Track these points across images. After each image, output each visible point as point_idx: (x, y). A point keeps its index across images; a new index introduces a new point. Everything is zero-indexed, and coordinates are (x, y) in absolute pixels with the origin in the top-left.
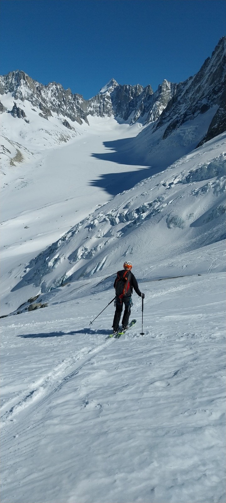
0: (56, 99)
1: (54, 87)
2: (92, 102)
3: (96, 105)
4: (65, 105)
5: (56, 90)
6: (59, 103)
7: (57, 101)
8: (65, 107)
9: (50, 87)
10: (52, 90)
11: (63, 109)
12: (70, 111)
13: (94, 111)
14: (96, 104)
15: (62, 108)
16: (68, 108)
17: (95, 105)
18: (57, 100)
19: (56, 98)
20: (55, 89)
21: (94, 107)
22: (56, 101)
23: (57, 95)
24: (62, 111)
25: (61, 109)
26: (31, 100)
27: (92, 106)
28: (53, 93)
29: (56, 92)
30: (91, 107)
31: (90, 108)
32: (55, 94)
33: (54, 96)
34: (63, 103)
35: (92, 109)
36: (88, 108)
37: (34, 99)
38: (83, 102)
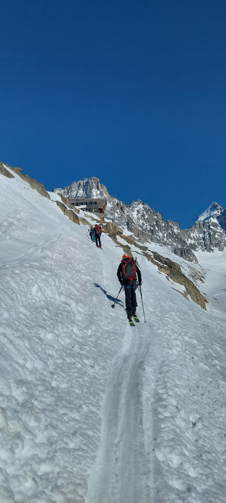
0: (145, 223)
1: (141, 207)
2: (191, 232)
3: (198, 236)
4: (161, 232)
5: (143, 211)
6: (152, 228)
7: (147, 225)
8: (161, 234)
9: (134, 207)
10: (138, 211)
11: (159, 237)
12: (169, 240)
13: (197, 244)
14: (197, 235)
15: (157, 236)
16: (165, 235)
17: (197, 236)
18: (147, 224)
19: (145, 221)
20: (143, 209)
21: (195, 239)
22: (146, 226)
23: (146, 217)
24: (157, 240)
26: (112, 217)
27: (192, 237)
28: (139, 215)
29: (145, 213)
30: (191, 239)
31: (189, 239)
32: (143, 216)
33: (142, 219)
34: (156, 228)
35: (193, 242)
36: (186, 240)
37: (116, 215)
38: (179, 232)
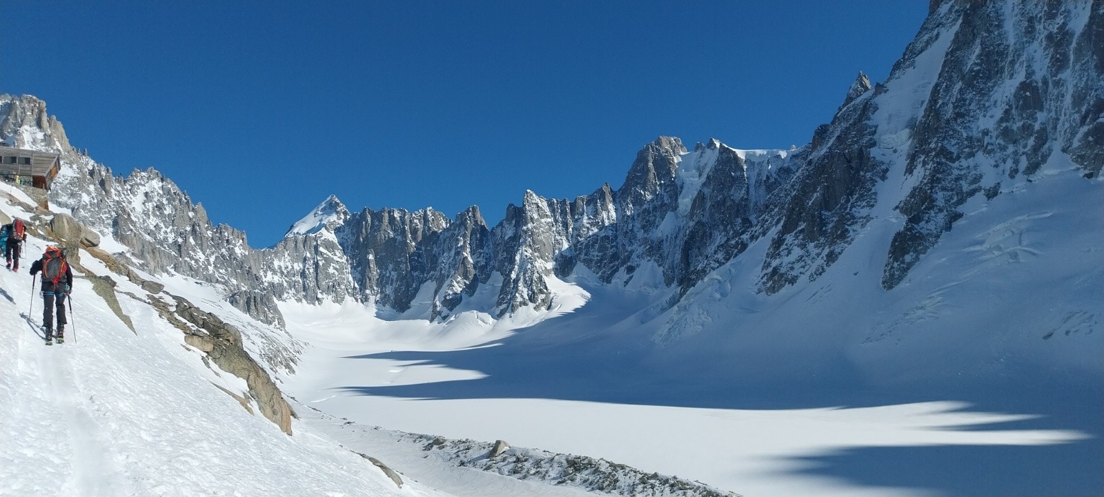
0: (162, 225)
1: (156, 187)
2: (276, 256)
3: (290, 267)
4: (202, 250)
5: (161, 196)
6: (180, 240)
7: (168, 230)
8: (200, 256)
9: (138, 185)
10: (146, 194)
11: (197, 261)
12: (221, 271)
13: (285, 284)
14: (289, 264)
15: (192, 258)
16: (212, 259)
17: (287, 267)
18: (167, 227)
19: (164, 222)
20: (161, 192)
21: (282, 273)
22: (166, 232)
23: (166, 212)
24: (191, 268)
25: (186, 259)
26: (72, 202)
27: (276, 268)
28: (150, 206)
29: (165, 202)
30: (274, 272)
31: (269, 273)
32: (159, 207)
33: (155, 215)
34: (191, 240)
35: (276, 279)
36: (262, 273)
37: (85, 198)
38: (247, 253)
